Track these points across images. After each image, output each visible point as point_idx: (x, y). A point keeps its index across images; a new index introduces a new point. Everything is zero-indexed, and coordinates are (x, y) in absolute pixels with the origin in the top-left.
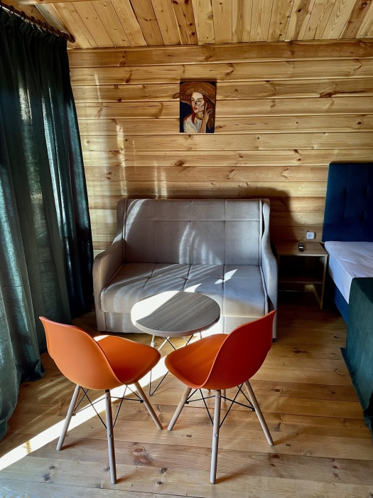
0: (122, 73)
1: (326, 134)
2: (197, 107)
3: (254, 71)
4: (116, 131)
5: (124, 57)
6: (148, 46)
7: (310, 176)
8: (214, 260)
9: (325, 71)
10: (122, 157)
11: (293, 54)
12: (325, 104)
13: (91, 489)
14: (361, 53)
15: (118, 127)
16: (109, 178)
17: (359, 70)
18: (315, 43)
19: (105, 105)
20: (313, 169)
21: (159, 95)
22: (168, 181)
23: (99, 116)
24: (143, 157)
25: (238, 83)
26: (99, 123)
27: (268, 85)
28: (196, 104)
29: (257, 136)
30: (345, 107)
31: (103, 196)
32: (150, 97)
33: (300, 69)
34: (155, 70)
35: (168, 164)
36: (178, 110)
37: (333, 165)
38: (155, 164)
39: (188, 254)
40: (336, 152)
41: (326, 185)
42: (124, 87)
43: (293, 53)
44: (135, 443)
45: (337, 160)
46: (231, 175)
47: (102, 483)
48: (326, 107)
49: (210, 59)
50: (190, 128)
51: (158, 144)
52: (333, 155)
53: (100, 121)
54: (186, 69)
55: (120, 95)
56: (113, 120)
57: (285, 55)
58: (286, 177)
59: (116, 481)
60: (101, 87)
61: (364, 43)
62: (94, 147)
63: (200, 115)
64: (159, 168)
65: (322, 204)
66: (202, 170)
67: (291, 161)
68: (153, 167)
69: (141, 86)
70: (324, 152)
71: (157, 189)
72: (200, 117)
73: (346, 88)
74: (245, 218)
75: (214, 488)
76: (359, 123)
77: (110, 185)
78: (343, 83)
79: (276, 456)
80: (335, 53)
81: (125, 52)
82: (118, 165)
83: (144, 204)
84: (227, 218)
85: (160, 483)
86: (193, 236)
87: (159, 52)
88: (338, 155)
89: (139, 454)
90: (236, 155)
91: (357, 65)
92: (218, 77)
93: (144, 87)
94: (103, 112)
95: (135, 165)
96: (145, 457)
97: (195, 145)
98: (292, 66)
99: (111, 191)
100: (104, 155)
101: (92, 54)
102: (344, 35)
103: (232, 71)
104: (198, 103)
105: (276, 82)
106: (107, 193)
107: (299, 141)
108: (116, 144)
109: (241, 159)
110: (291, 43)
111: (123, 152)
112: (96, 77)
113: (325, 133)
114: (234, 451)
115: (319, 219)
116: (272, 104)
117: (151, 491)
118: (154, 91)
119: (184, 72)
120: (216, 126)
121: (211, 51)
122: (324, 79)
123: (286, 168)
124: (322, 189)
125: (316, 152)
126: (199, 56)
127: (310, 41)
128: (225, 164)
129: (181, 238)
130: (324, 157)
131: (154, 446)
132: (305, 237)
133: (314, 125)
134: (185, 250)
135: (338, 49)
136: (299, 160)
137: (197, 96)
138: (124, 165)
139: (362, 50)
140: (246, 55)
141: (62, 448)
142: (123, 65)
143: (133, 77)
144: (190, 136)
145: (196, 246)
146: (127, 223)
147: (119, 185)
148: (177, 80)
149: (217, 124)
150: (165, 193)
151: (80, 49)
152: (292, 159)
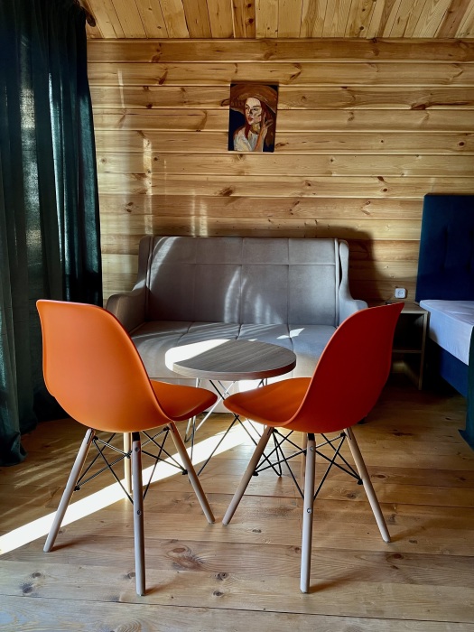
0: (154, 70)
1: (420, 157)
2: (252, 117)
3: (327, 74)
4: (141, 147)
5: (158, 51)
6: (191, 38)
7: (399, 211)
8: (272, 319)
9: (417, 77)
10: (148, 183)
11: (377, 55)
12: (418, 118)
13: (102, 604)
14: (462, 56)
15: (145, 142)
16: (129, 211)
17: (460, 77)
18: (404, 41)
19: (129, 111)
20: (403, 203)
21: (201, 101)
22: (209, 216)
23: (121, 126)
24: (178, 183)
25: (307, 88)
26: (121, 136)
27: (345, 92)
28: (251, 113)
29: (330, 157)
30: (442, 123)
31: (120, 236)
32: (190, 103)
33: (385, 73)
34: (199, 68)
35: (211, 192)
36: (227, 122)
37: (429, 197)
38: (193, 193)
39: (237, 309)
40: (432, 180)
41: (420, 224)
42: (156, 88)
43: (377, 52)
44: (172, 541)
45: (434, 191)
46: (295, 209)
47: (121, 595)
48: (419, 122)
49: (271, 57)
50: (242, 144)
51: (198, 166)
52: (429, 185)
53: (123, 133)
54: (239, 68)
55: (151, 99)
56: (140, 132)
57: (367, 55)
58: (368, 214)
59: (145, 592)
60: (126, 88)
61: (466, 44)
62: (110, 167)
63: (256, 127)
64: (198, 198)
65: (415, 250)
66: (256, 202)
67: (374, 192)
68: (190, 197)
69: (178, 89)
70: (416, 181)
71: (194, 227)
72: (256, 129)
73: (444, 99)
74: (315, 261)
75: (307, 600)
76: (462, 144)
77: (131, 220)
78: (440, 92)
79: (398, 556)
80: (431, 56)
81: (160, 44)
82: (143, 193)
83: (176, 243)
84: (292, 261)
85: (218, 594)
86: (244, 283)
87: (205, 46)
88: (435, 184)
89: (180, 555)
90: (302, 183)
91: (457, 71)
92: (280, 79)
93: (183, 90)
94: (127, 121)
95: (167, 193)
96: (190, 559)
97: (248, 167)
98: (376, 69)
99: (131, 229)
100: (124, 178)
101: (115, 47)
102: (440, 34)
103: (299, 73)
104: (254, 112)
105: (356, 89)
106: (126, 232)
107: (383, 166)
108: (140, 164)
109: (308, 187)
110: (374, 40)
111: (150, 175)
112: (120, 75)
113: (418, 156)
114: (332, 550)
115: (412, 271)
116: (349, 116)
117: (203, 604)
118: (196, 96)
119: (236, 72)
120: (276, 143)
121: (273, 47)
122: (417, 87)
123: (368, 201)
124: (415, 231)
125: (407, 181)
126: (256, 52)
127: (398, 38)
128: (286, 194)
129: (228, 287)
130: (418, 187)
131: (203, 544)
132: (393, 295)
133: (404, 146)
134: (233, 302)
135: (434, 49)
136: (385, 190)
137: (252, 102)
138: (150, 192)
139: (463, 52)
140: (317, 54)
141: (52, 549)
142: (156, 60)
143: (168, 77)
144: (241, 155)
145: (248, 297)
146: (152, 267)
147: (143, 221)
148: (226, 81)
149: (277, 141)
150: (204, 233)
151: (102, 39)
152: (376, 188)
